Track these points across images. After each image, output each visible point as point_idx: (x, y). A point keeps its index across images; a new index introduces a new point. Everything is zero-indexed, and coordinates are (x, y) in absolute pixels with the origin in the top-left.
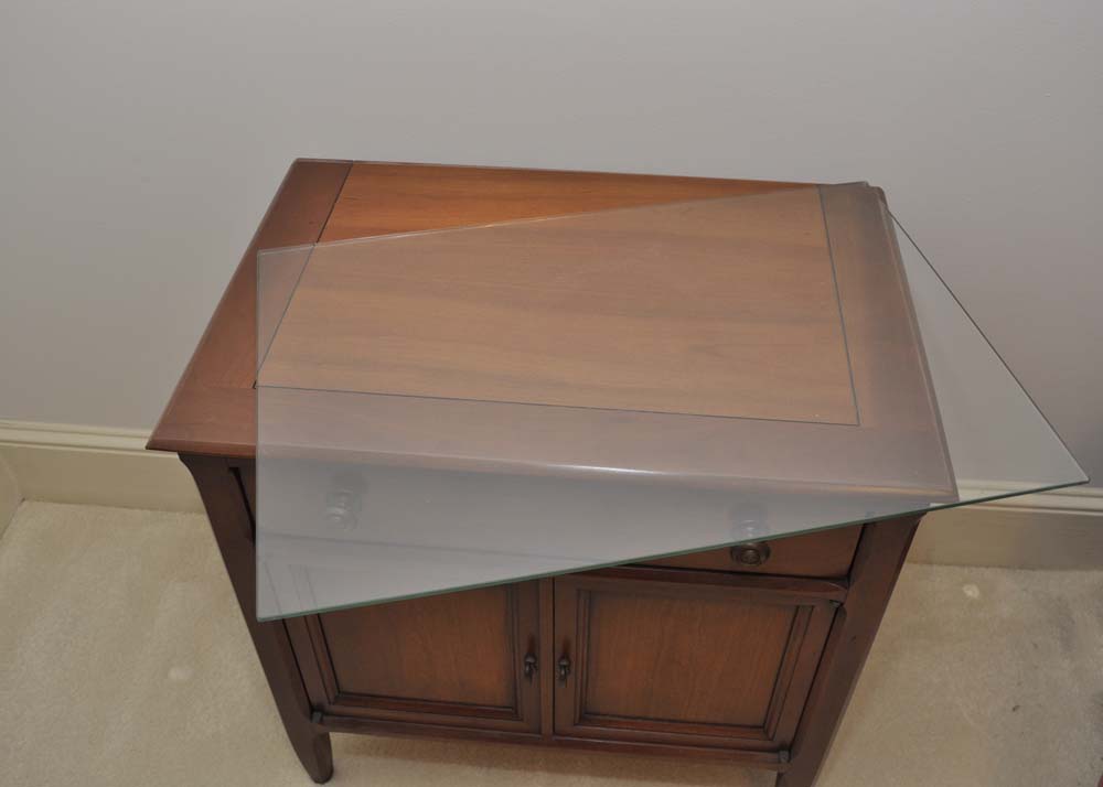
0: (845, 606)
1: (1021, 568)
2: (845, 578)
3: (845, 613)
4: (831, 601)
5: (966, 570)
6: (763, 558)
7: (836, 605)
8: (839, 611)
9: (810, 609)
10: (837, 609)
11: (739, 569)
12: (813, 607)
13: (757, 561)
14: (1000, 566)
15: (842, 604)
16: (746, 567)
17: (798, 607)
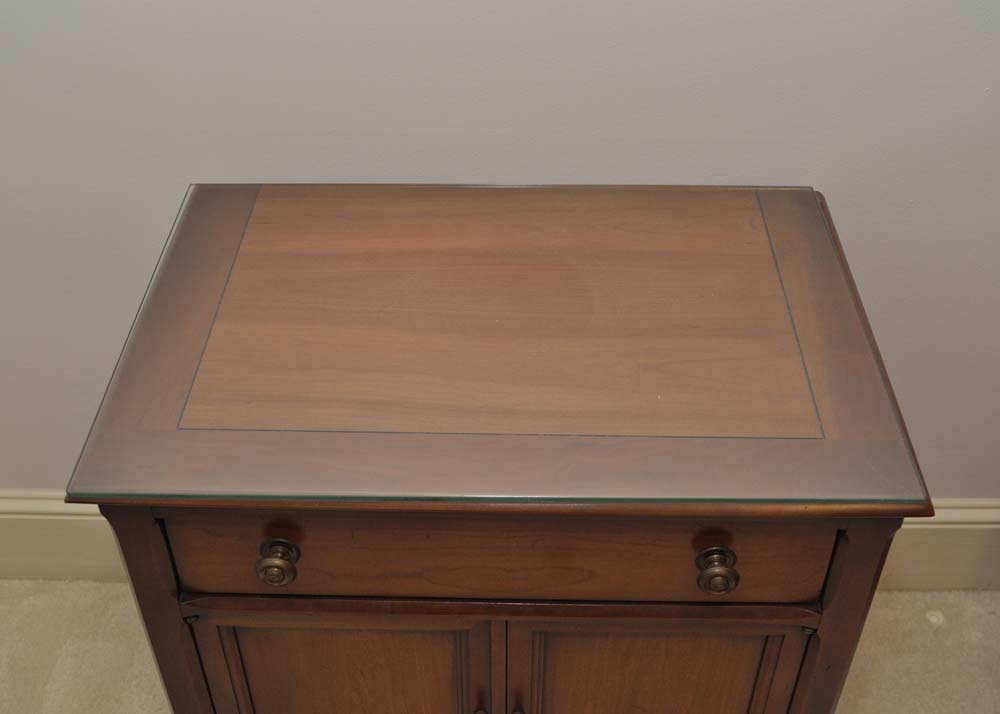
0: (818, 632)
1: (986, 590)
2: (818, 602)
3: (819, 639)
4: (804, 627)
5: (928, 596)
6: (732, 584)
7: (809, 632)
8: (812, 638)
9: (781, 639)
10: (810, 637)
11: (706, 598)
12: (784, 637)
13: (726, 588)
14: (965, 589)
15: (816, 631)
16: (715, 596)
17: (767, 637)
